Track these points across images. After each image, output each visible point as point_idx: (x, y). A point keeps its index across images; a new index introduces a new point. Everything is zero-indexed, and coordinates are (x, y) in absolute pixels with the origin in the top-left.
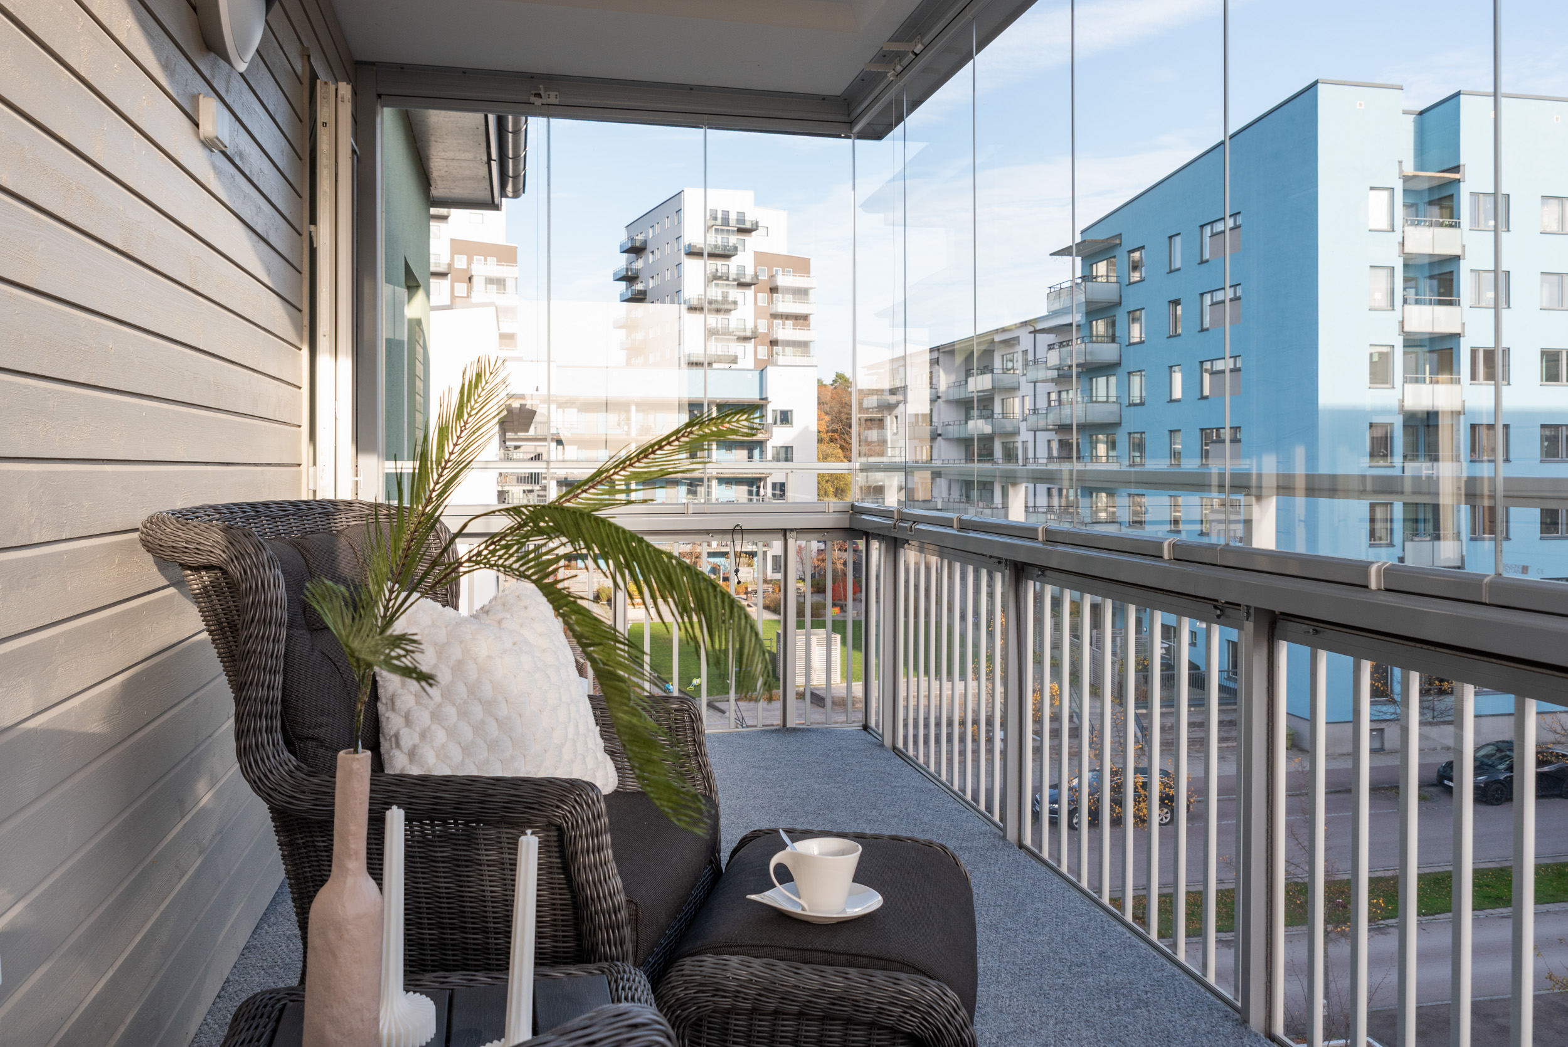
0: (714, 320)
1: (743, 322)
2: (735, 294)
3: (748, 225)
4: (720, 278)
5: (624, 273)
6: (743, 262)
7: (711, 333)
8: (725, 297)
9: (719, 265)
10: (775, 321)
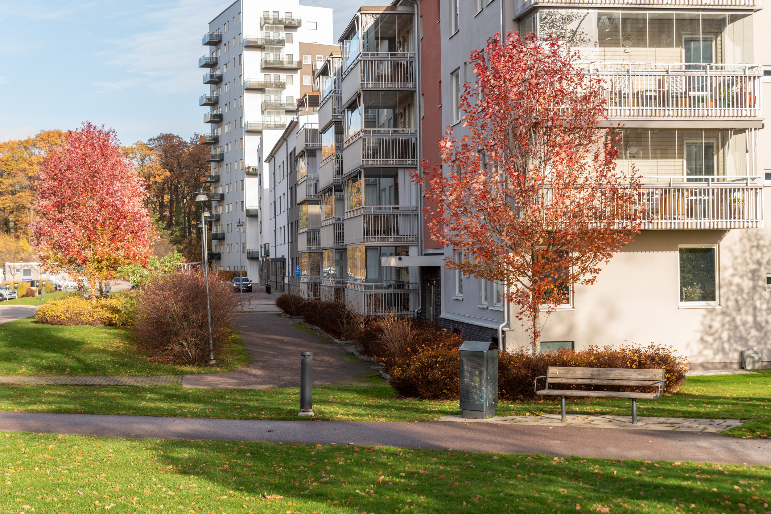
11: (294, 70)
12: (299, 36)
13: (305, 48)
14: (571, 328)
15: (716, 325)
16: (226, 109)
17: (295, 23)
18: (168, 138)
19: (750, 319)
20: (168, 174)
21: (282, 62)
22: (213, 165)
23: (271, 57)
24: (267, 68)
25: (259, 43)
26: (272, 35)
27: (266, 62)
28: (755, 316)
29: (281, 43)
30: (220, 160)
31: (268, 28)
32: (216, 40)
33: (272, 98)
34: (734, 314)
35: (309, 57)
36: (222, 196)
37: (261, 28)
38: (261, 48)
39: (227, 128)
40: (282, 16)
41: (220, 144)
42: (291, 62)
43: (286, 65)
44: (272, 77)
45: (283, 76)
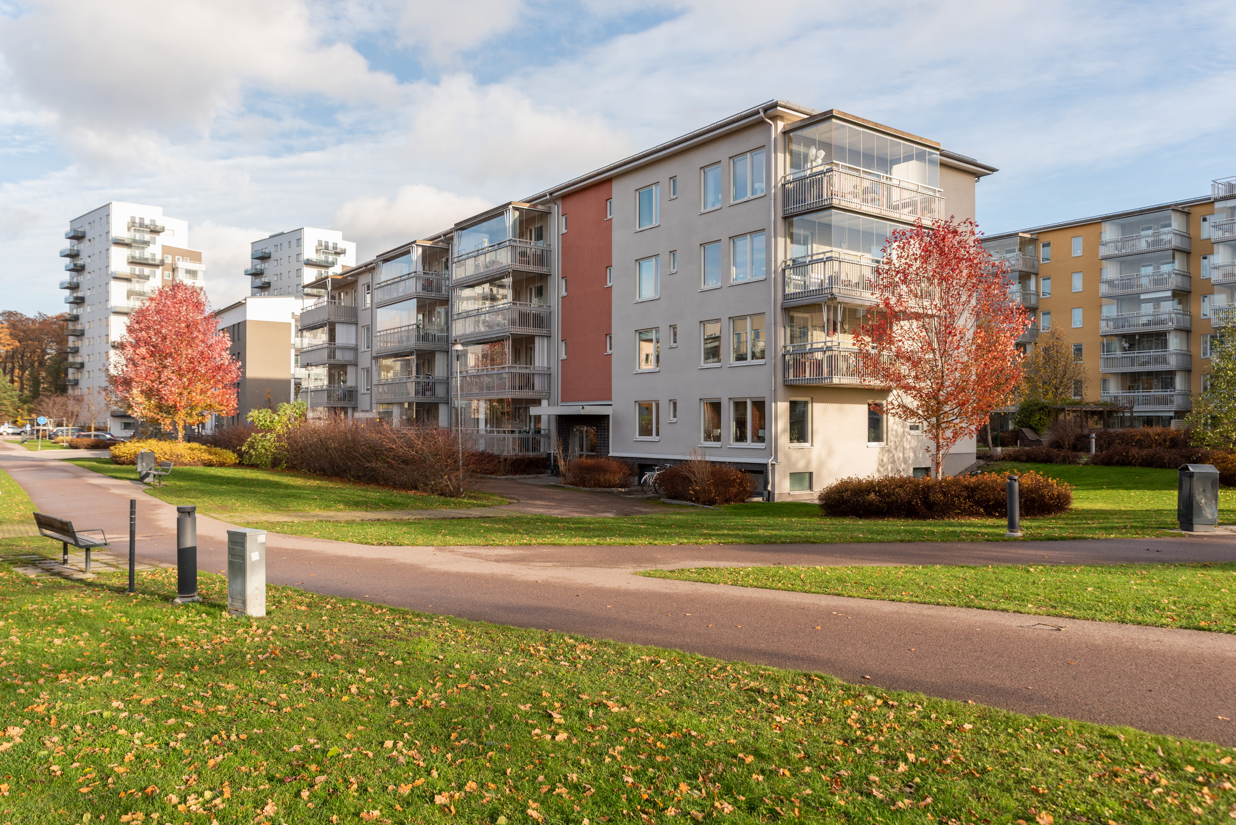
5: (68, 252)
7: (130, 294)
11: (157, 266)
14: (808, 463)
15: (885, 460)
16: (88, 293)
17: (158, 229)
18: (10, 314)
19: (901, 455)
20: (18, 344)
21: (147, 259)
22: (71, 339)
23: (137, 253)
24: (133, 262)
25: (126, 242)
26: (138, 236)
27: (133, 257)
28: (904, 454)
29: (147, 243)
30: (80, 334)
31: (135, 230)
32: (80, 234)
33: (136, 286)
34: (894, 451)
35: (170, 257)
36: (82, 365)
37: (129, 229)
38: (128, 245)
39: (89, 309)
40: (147, 222)
41: (80, 322)
42: (154, 260)
43: (151, 262)
44: (137, 269)
45: (147, 271)
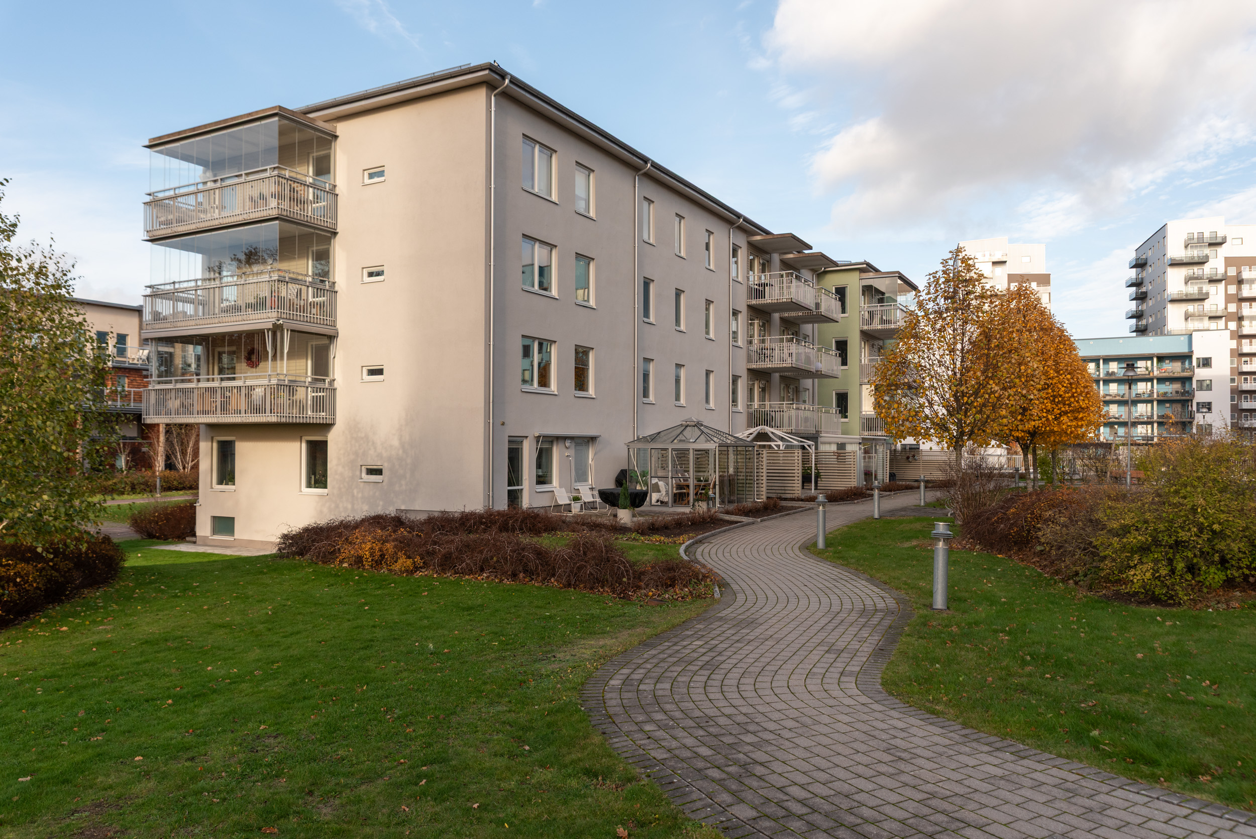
0: (1191, 308)
1: (1215, 306)
2: (1206, 288)
3: (1219, 240)
4: (1197, 278)
6: (1216, 264)
8: (1200, 289)
9: (1196, 270)
10: (1243, 304)
12: (1224, 252)
13: (1229, 261)
